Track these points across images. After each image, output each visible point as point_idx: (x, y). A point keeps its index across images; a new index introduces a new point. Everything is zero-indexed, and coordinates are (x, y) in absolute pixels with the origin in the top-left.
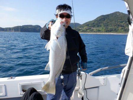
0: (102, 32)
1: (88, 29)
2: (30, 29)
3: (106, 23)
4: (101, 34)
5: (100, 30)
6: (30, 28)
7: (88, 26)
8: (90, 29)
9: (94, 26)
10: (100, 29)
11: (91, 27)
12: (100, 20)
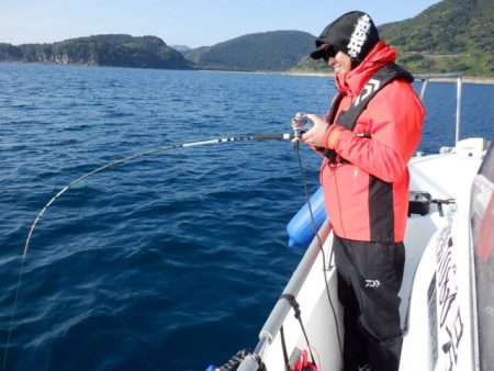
0: (481, 73)
1: (411, 59)
2: (134, 55)
3: (483, 32)
4: (478, 81)
5: (468, 62)
6: (135, 50)
7: (404, 44)
8: (419, 58)
9: (432, 47)
10: (467, 58)
11: (421, 50)
12: (452, 20)
